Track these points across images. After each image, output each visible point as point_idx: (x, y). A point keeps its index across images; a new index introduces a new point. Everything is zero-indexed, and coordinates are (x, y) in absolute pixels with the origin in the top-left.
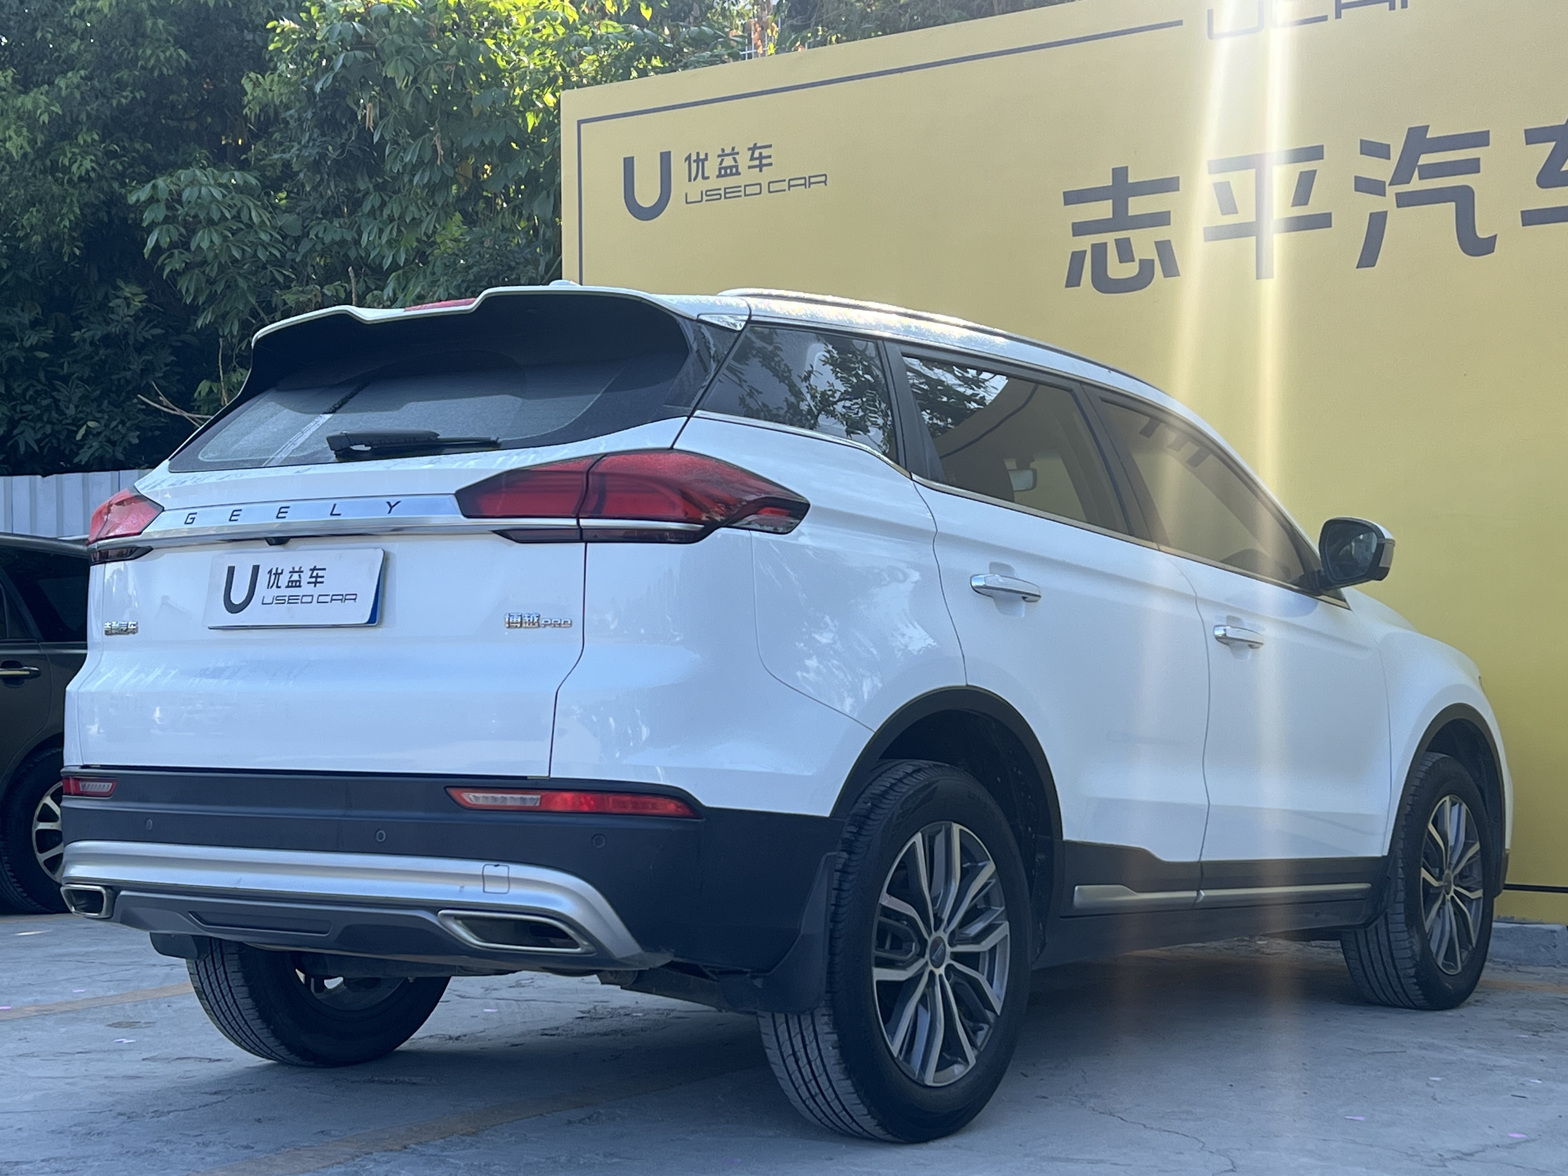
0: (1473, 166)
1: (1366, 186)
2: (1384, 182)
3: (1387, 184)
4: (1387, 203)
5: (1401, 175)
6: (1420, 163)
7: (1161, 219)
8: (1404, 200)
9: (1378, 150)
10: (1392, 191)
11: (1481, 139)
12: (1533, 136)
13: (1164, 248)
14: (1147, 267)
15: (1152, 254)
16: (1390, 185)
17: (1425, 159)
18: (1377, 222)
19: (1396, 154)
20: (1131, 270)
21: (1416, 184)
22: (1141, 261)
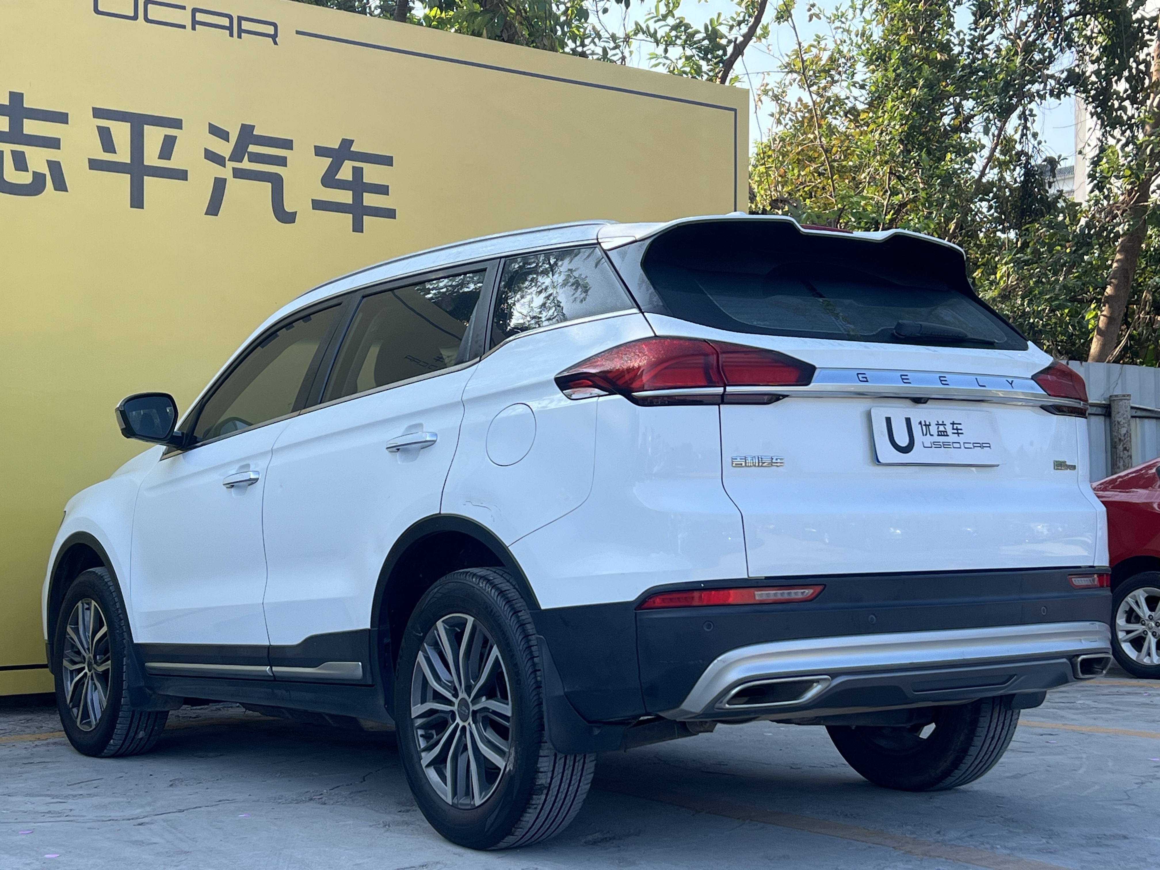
0: (282, 162)
1: (211, 156)
2: (225, 158)
3: (227, 159)
4: (226, 172)
5: (237, 155)
6: (249, 150)
7: (54, 143)
8: (239, 174)
9: (221, 134)
10: (230, 165)
11: (287, 144)
12: (320, 151)
13: (55, 167)
14: (40, 179)
15: (46, 171)
16: (229, 160)
17: (252, 148)
18: (220, 185)
19: (234, 137)
20: (25, 178)
21: (246, 164)
22: (34, 173)
